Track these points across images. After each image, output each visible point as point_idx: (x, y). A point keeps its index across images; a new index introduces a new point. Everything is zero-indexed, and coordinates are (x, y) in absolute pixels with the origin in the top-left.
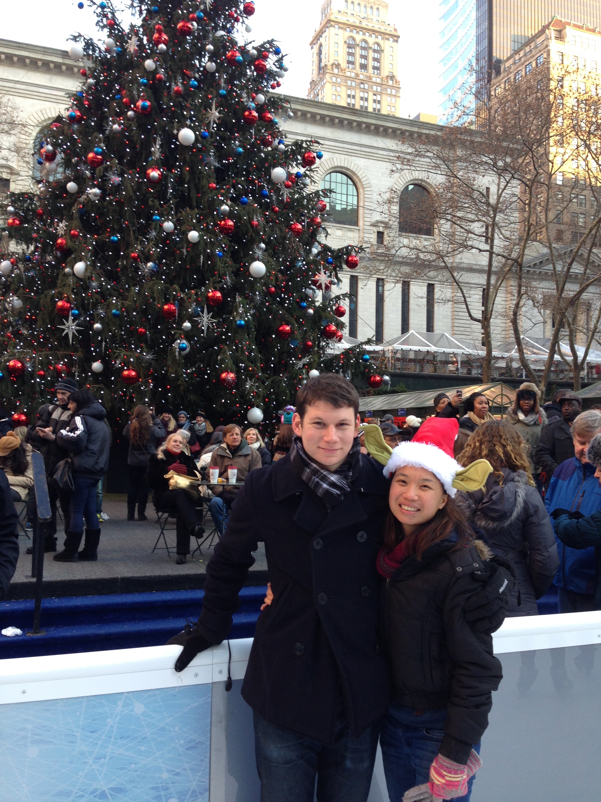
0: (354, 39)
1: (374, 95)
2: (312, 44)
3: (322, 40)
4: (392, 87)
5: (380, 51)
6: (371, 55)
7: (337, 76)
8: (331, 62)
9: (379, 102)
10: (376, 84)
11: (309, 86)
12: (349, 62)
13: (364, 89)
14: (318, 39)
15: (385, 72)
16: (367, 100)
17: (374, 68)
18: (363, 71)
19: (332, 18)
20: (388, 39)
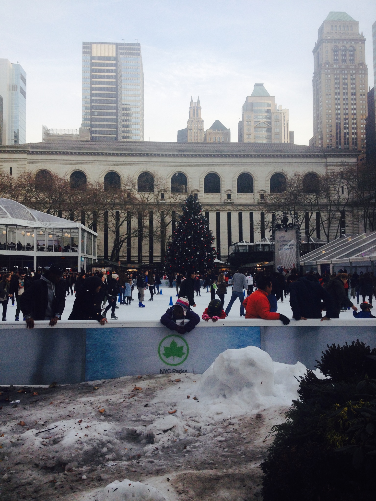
0: (337, 46)
1: (351, 75)
2: (314, 51)
4: (362, 69)
5: (354, 50)
6: (348, 53)
7: (328, 69)
8: (324, 61)
9: (354, 79)
10: (352, 69)
11: (313, 75)
12: (335, 60)
13: (345, 73)
14: (317, 49)
15: (357, 62)
16: (347, 79)
17: (350, 60)
18: (344, 63)
19: (324, 37)
20: (358, 43)
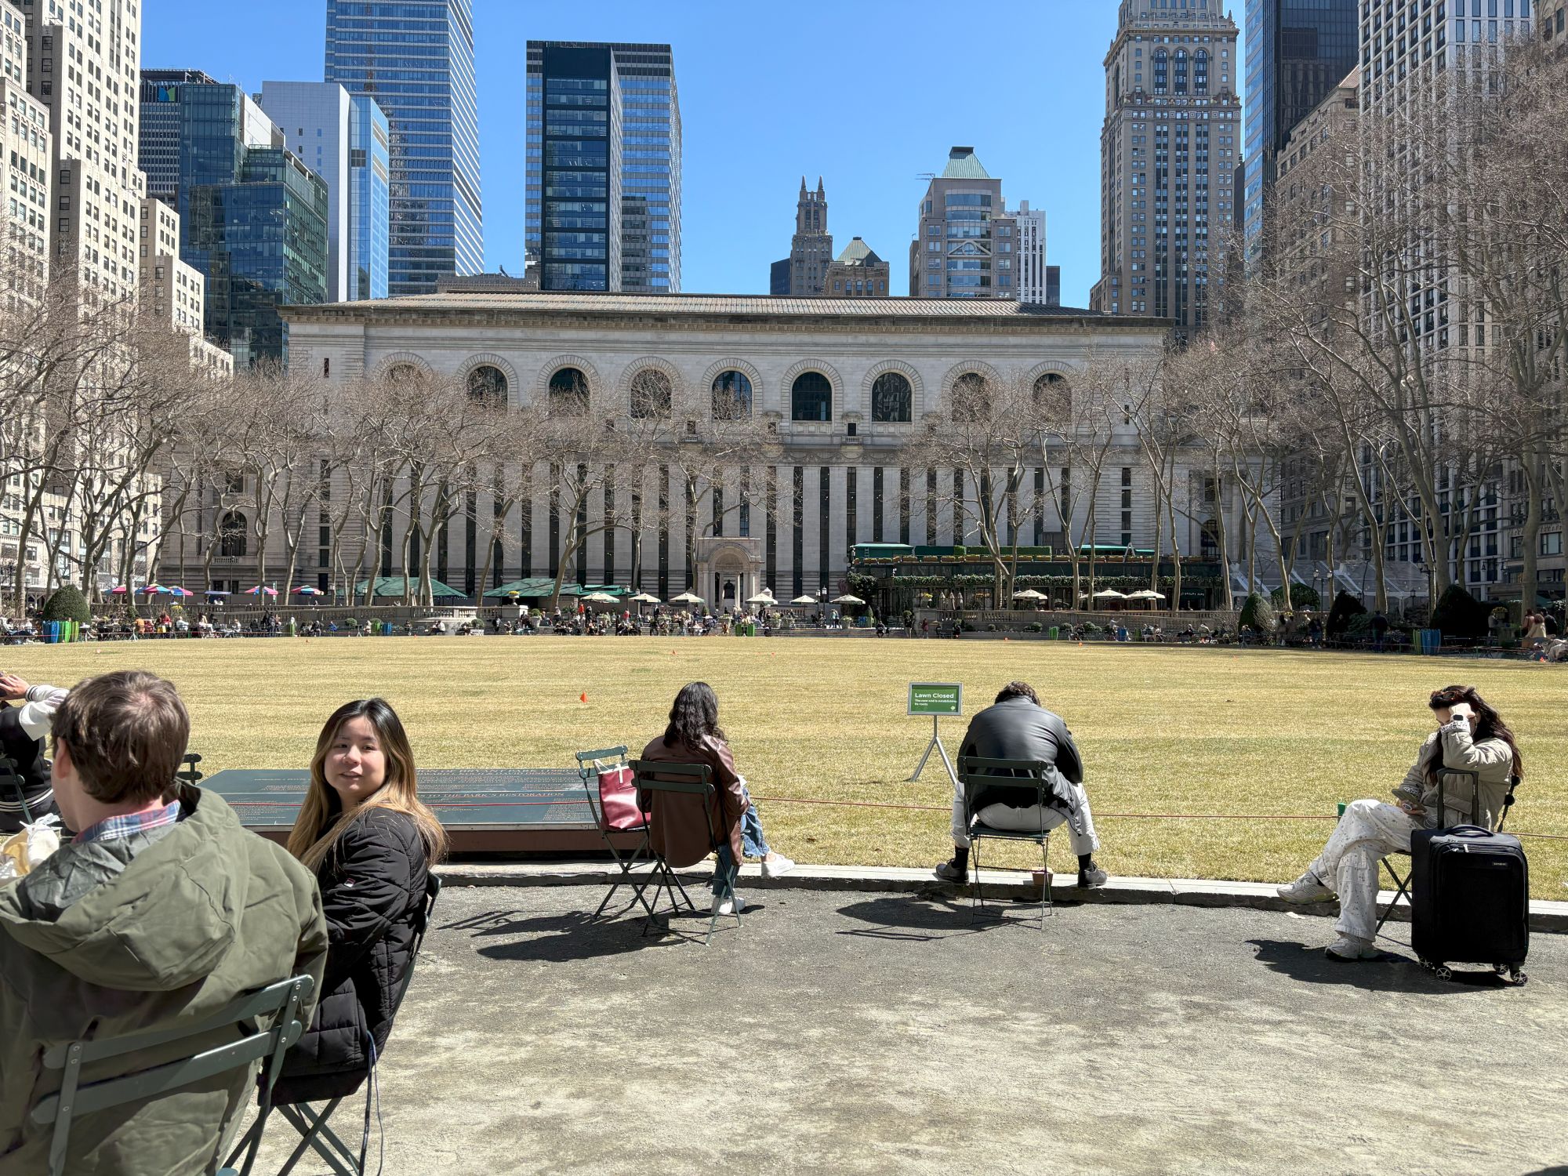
0: (1163, 49)
1: (1198, 125)
2: (1107, 64)
3: (1120, 58)
4: (1226, 109)
5: (1204, 59)
6: (1193, 68)
7: (1139, 109)
8: (1131, 91)
9: (1206, 134)
10: (1201, 109)
11: (1103, 125)
12: (1158, 85)
13: (1182, 119)
14: (1115, 58)
15: (1215, 89)
16: (1186, 134)
17: (1197, 85)
18: (1180, 93)
19: (1133, 27)
20: (1220, 40)
